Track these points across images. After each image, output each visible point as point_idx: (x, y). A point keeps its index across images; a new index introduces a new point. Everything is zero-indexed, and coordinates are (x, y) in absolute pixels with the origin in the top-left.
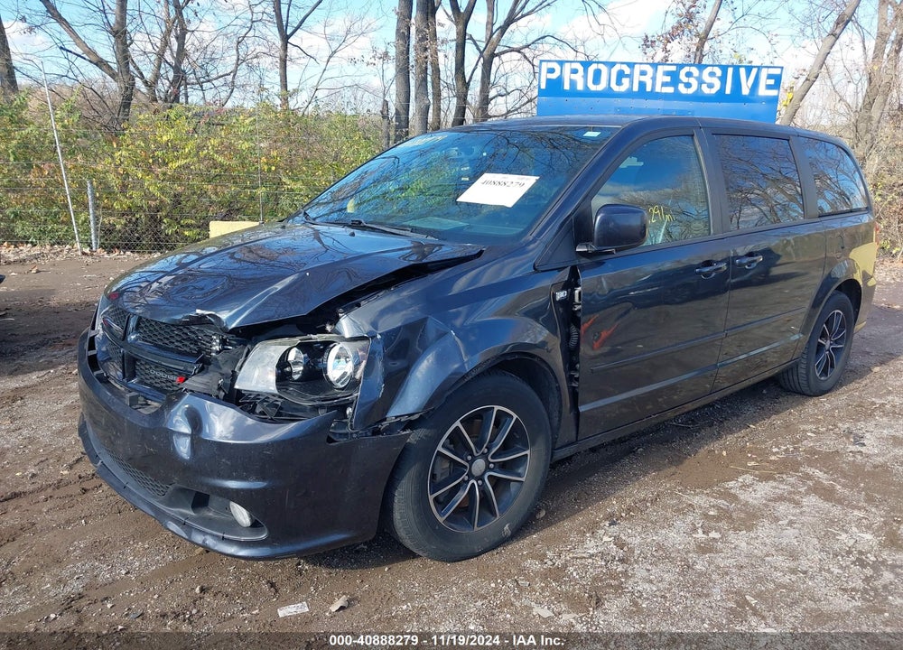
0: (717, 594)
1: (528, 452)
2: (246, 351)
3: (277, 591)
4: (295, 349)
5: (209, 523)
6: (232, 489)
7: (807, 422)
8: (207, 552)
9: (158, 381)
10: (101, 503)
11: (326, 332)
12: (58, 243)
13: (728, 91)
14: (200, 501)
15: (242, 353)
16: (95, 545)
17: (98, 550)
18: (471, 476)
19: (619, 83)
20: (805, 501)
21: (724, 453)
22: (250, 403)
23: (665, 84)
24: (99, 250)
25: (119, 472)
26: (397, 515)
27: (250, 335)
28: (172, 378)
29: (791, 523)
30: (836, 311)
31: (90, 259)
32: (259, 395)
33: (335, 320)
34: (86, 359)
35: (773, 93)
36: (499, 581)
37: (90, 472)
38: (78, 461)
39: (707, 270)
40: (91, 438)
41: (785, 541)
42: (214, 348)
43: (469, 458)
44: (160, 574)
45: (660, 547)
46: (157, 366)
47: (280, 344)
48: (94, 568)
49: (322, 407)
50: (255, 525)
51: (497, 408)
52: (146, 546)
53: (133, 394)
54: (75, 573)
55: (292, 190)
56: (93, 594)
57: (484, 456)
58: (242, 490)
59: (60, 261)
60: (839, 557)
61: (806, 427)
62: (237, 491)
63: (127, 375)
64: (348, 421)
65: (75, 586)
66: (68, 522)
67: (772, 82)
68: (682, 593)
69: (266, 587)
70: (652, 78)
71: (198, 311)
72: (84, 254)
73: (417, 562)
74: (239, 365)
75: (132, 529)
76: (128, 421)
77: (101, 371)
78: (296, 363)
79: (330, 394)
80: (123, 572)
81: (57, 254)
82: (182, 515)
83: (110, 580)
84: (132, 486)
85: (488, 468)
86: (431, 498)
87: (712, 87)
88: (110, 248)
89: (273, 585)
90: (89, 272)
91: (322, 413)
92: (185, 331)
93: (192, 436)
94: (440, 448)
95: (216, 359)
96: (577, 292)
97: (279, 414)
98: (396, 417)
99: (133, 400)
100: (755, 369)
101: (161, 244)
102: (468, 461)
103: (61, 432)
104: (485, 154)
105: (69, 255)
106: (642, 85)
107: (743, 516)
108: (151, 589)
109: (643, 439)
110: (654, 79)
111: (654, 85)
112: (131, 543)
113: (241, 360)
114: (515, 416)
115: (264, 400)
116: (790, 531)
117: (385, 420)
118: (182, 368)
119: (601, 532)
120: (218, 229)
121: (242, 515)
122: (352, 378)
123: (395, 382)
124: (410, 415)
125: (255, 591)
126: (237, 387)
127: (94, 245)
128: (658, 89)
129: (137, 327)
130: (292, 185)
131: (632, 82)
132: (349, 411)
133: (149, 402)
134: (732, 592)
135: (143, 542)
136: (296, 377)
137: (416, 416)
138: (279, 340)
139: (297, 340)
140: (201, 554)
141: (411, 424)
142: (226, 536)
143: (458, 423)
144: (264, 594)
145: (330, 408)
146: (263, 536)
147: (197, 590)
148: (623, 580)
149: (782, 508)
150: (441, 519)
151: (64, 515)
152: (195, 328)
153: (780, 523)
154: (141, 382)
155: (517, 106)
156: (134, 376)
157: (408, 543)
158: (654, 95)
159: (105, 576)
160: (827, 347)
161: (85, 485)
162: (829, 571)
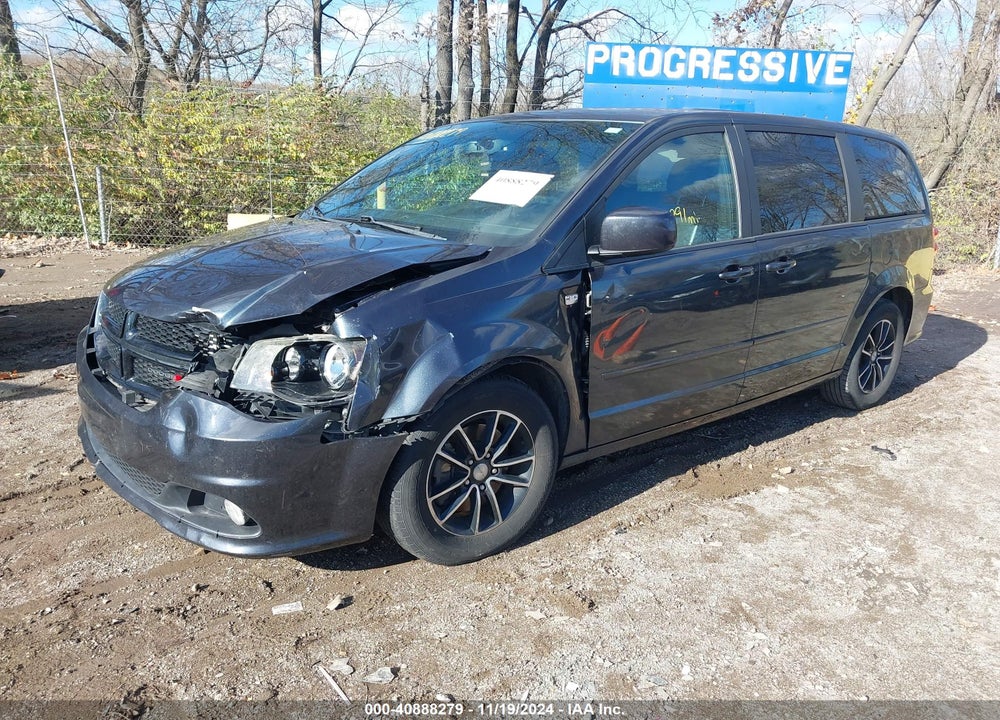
0: (712, 601)
1: (533, 458)
2: (242, 350)
3: (272, 590)
4: (292, 349)
5: (205, 521)
6: (226, 487)
7: (845, 436)
8: (207, 552)
9: (156, 379)
10: (101, 504)
11: (322, 332)
12: (65, 235)
13: (792, 79)
14: (196, 499)
15: (238, 352)
16: (93, 545)
17: (96, 549)
18: (472, 480)
19: (673, 68)
20: (824, 514)
21: (750, 466)
22: (244, 402)
23: (723, 71)
24: (109, 244)
25: (116, 471)
26: (394, 517)
27: (246, 334)
28: (169, 376)
29: (803, 536)
30: (884, 321)
31: (99, 253)
32: (253, 394)
33: (331, 320)
34: (85, 356)
35: (842, 81)
36: (496, 584)
37: (91, 473)
38: (80, 462)
39: (731, 274)
40: (90, 437)
41: (793, 552)
42: (210, 347)
43: (471, 462)
44: (157, 573)
45: (664, 555)
46: (156, 364)
47: (276, 344)
48: (90, 565)
49: (317, 407)
50: (249, 523)
51: (500, 412)
52: (145, 546)
53: (131, 392)
54: (72, 571)
55: (323, 180)
56: (89, 591)
57: (487, 461)
58: (235, 487)
59: (67, 255)
60: (846, 569)
61: (842, 442)
62: (230, 489)
63: (125, 373)
64: (343, 421)
65: (71, 584)
66: (67, 522)
67: (840, 69)
68: (678, 599)
69: (261, 587)
70: (709, 64)
71: (196, 309)
72: (93, 247)
73: (415, 566)
74: (236, 364)
75: (131, 530)
76: (125, 419)
77: (100, 369)
78: (294, 364)
79: (326, 395)
80: (121, 570)
81: (63, 246)
82: (178, 513)
83: (107, 577)
84: (130, 485)
85: (490, 474)
86: (430, 501)
87: (775, 74)
88: (121, 241)
89: (269, 585)
90: (98, 267)
91: (317, 412)
92: (182, 328)
93: (186, 433)
94: (439, 452)
95: (212, 358)
96: (588, 296)
97: (273, 413)
98: (393, 419)
99: (130, 398)
100: (796, 379)
101: (177, 237)
102: (469, 466)
103: (62, 434)
104: (505, 149)
105: (77, 248)
106: (698, 71)
107: (756, 527)
108: (148, 587)
109: (667, 450)
110: (711, 64)
111: (711, 72)
112: (130, 543)
113: (239, 359)
114: (519, 421)
115: (258, 400)
116: (801, 543)
117: (382, 421)
118: (178, 366)
119: (607, 540)
120: (237, 221)
121: (236, 513)
122: (348, 378)
123: (392, 383)
124: (406, 417)
125: (250, 590)
126: (232, 386)
127: (103, 237)
128: (716, 76)
129: (135, 324)
130: (322, 174)
131: (687, 68)
132: (345, 411)
133: (147, 400)
134: (729, 599)
135: (142, 542)
136: (293, 377)
137: (413, 419)
138: (275, 340)
139: (294, 340)
140: (200, 554)
141: (408, 427)
142: (220, 533)
143: (458, 427)
144: (259, 593)
145: (325, 409)
146: (257, 535)
147: (194, 589)
148: (621, 586)
149: (798, 521)
150: (440, 523)
151: (62, 516)
152: (191, 326)
153: (793, 535)
154: (139, 380)
155: (575, 89)
156: (132, 373)
157: (406, 546)
158: (711, 83)
159: (101, 574)
160: (873, 359)
161: (85, 487)
162: (832, 582)
